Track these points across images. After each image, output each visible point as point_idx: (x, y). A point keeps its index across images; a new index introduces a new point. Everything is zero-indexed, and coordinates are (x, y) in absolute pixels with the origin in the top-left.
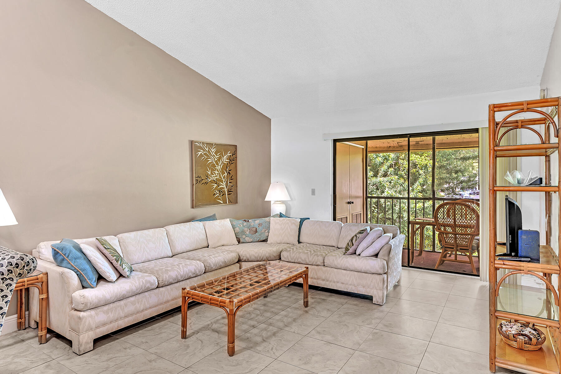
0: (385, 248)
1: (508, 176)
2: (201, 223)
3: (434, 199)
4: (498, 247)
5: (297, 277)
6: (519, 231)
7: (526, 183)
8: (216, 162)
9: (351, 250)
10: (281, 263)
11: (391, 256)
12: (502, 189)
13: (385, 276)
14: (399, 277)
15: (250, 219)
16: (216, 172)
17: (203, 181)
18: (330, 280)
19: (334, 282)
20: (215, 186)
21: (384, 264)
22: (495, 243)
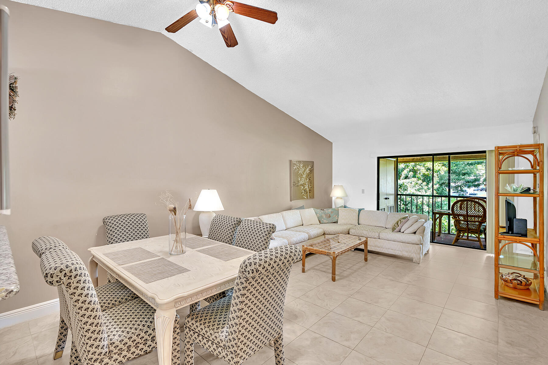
0: (421, 229)
1: (507, 187)
2: (298, 211)
3: (449, 197)
4: (500, 229)
5: (360, 244)
6: (514, 219)
7: (519, 191)
8: (303, 172)
9: (397, 229)
10: (350, 235)
11: (425, 233)
12: (503, 195)
13: (421, 246)
14: (428, 248)
15: (325, 209)
16: (303, 179)
17: (296, 185)
18: (383, 247)
19: (386, 249)
20: (302, 188)
21: (421, 238)
22: (498, 227)
